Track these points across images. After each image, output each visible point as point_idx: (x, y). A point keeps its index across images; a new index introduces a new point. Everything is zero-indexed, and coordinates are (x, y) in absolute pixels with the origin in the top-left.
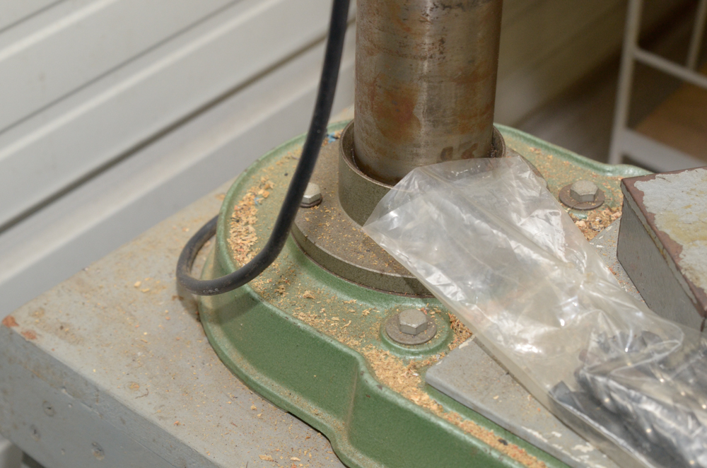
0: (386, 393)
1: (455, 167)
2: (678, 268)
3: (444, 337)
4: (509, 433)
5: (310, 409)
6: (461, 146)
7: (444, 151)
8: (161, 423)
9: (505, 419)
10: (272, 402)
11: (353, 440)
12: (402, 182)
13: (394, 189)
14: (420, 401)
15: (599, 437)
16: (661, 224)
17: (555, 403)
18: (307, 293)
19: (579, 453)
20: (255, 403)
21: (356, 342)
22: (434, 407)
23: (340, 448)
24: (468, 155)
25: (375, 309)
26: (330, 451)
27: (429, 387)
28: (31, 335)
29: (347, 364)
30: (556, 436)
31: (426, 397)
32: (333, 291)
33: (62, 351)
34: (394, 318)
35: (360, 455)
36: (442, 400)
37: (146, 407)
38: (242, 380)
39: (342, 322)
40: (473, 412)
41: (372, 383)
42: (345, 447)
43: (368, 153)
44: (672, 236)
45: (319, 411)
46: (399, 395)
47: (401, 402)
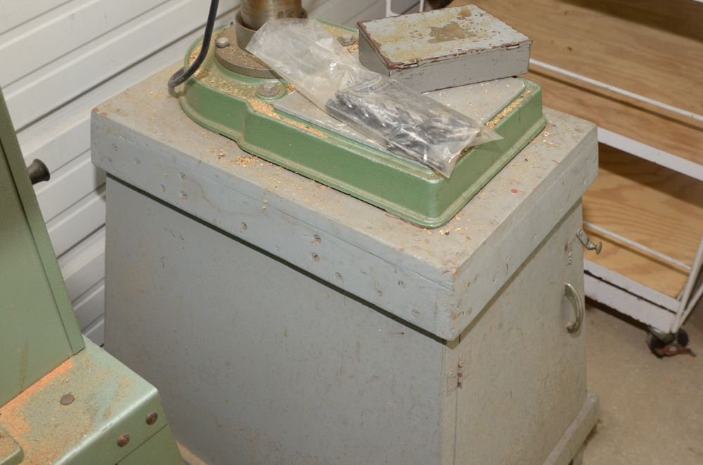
0: (257, 114)
1: (285, 21)
2: (379, 52)
3: (283, 93)
4: (309, 123)
5: (228, 131)
6: (286, 11)
7: (279, 13)
8: (163, 142)
9: (307, 118)
10: (212, 131)
11: (246, 139)
12: (261, 29)
13: (257, 32)
14: (272, 115)
15: (346, 119)
16: (372, 37)
17: (328, 107)
18: (224, 81)
19: (339, 127)
20: (204, 132)
21: (245, 98)
22: (278, 118)
23: (241, 143)
24: (290, 16)
25: (254, 84)
26: (237, 147)
27: (276, 110)
28: (105, 114)
29: (242, 106)
30: (329, 122)
31: (275, 114)
32: (235, 80)
33: (119, 119)
34: (262, 87)
35: (249, 145)
36: (281, 115)
37: (156, 137)
38: (198, 124)
39: (239, 91)
40: (294, 117)
41: (251, 111)
42: (243, 143)
43: (247, 19)
44: (377, 41)
45: (232, 131)
46: (264, 114)
47: (264, 116)
